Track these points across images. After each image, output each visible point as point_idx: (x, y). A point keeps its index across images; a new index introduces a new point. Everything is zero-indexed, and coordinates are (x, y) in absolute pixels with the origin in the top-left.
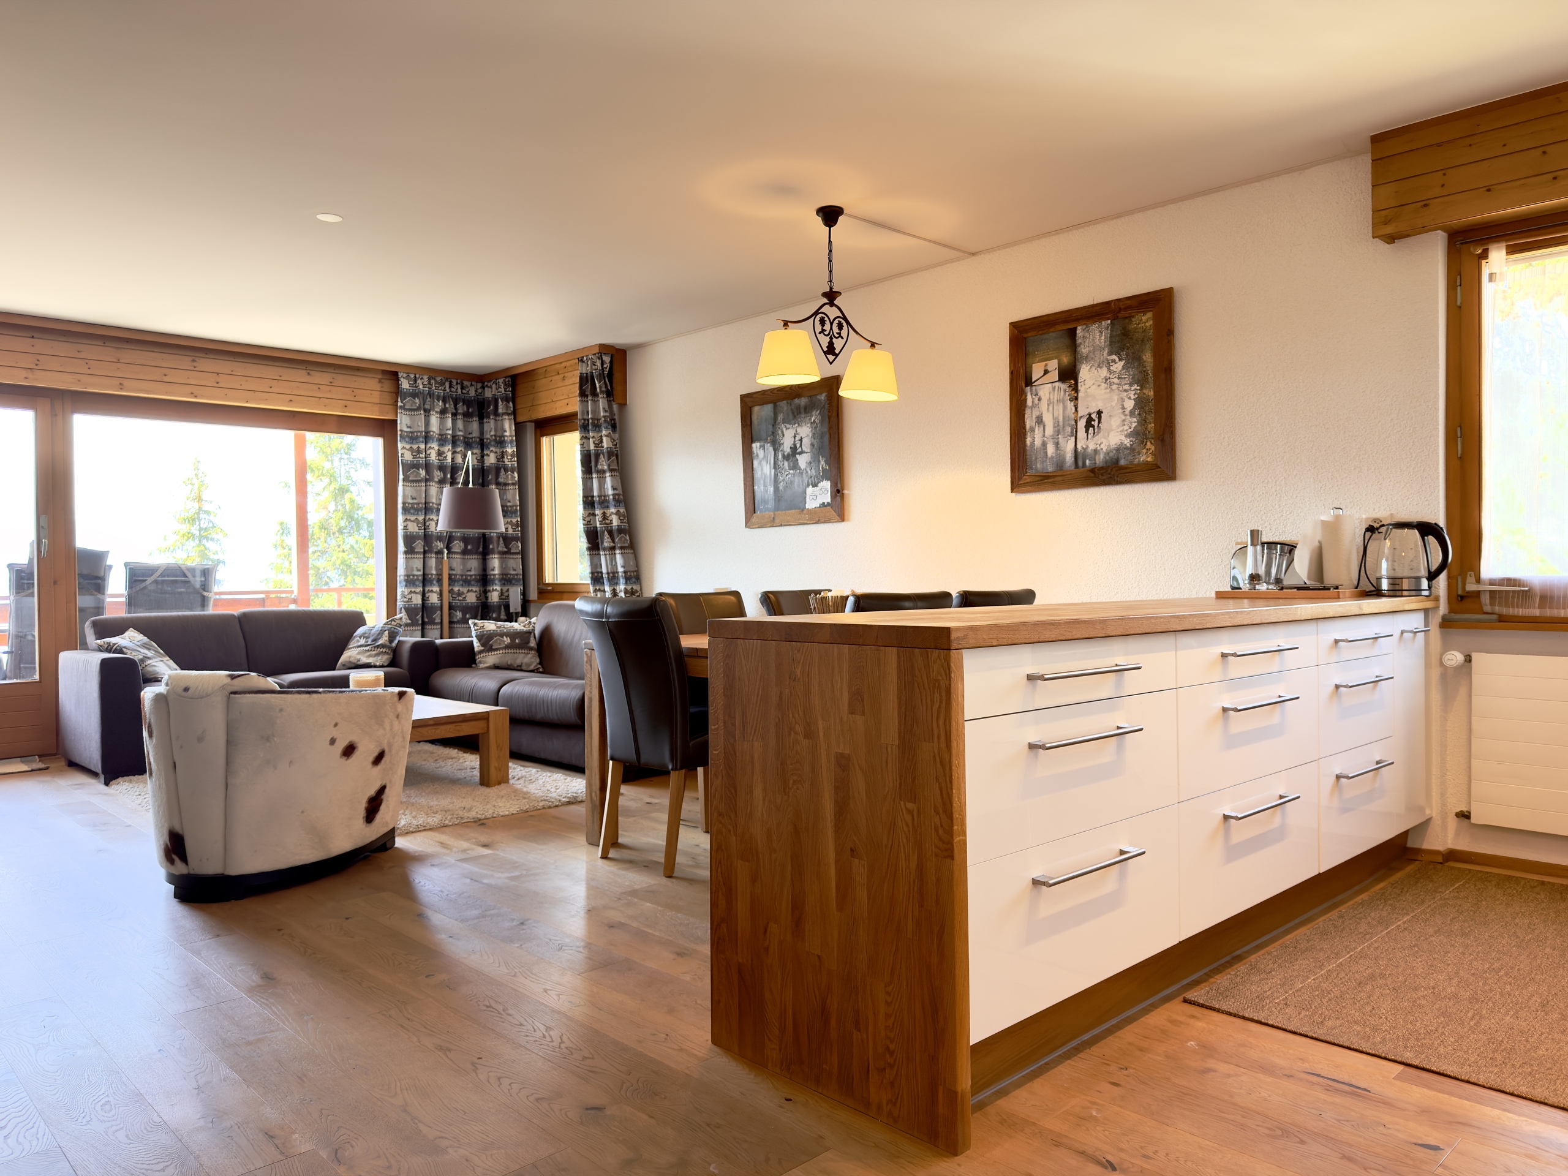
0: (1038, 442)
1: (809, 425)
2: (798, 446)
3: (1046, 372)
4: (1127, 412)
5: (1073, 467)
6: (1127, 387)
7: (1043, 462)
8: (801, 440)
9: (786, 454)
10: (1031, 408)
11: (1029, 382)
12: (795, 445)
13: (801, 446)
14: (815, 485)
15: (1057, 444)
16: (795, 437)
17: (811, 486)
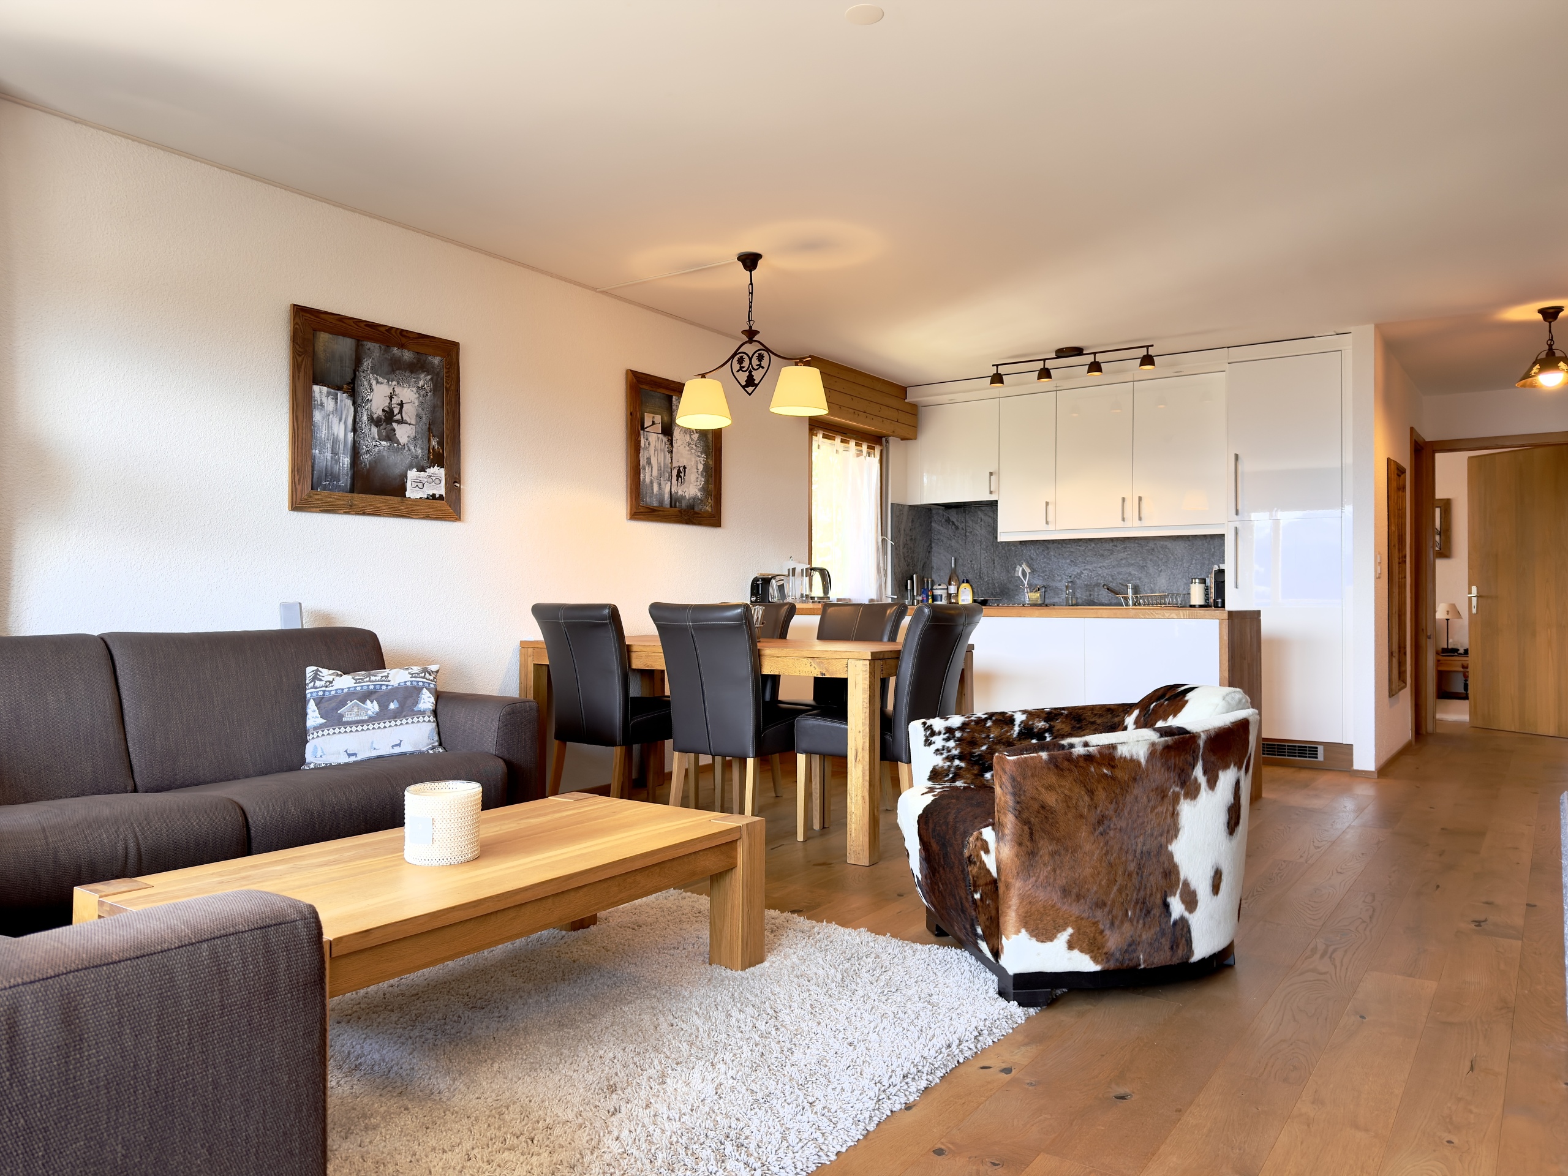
0: (648, 480)
1: (414, 389)
2: (396, 411)
3: (654, 423)
4: (699, 473)
5: (669, 506)
6: (699, 454)
7: (650, 497)
8: (401, 405)
9: (375, 416)
10: (644, 449)
11: (643, 428)
12: (391, 410)
13: (400, 412)
14: (422, 469)
15: (660, 484)
16: (391, 398)
17: (415, 470)
